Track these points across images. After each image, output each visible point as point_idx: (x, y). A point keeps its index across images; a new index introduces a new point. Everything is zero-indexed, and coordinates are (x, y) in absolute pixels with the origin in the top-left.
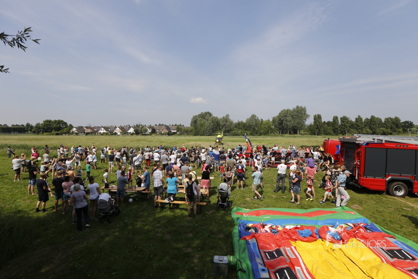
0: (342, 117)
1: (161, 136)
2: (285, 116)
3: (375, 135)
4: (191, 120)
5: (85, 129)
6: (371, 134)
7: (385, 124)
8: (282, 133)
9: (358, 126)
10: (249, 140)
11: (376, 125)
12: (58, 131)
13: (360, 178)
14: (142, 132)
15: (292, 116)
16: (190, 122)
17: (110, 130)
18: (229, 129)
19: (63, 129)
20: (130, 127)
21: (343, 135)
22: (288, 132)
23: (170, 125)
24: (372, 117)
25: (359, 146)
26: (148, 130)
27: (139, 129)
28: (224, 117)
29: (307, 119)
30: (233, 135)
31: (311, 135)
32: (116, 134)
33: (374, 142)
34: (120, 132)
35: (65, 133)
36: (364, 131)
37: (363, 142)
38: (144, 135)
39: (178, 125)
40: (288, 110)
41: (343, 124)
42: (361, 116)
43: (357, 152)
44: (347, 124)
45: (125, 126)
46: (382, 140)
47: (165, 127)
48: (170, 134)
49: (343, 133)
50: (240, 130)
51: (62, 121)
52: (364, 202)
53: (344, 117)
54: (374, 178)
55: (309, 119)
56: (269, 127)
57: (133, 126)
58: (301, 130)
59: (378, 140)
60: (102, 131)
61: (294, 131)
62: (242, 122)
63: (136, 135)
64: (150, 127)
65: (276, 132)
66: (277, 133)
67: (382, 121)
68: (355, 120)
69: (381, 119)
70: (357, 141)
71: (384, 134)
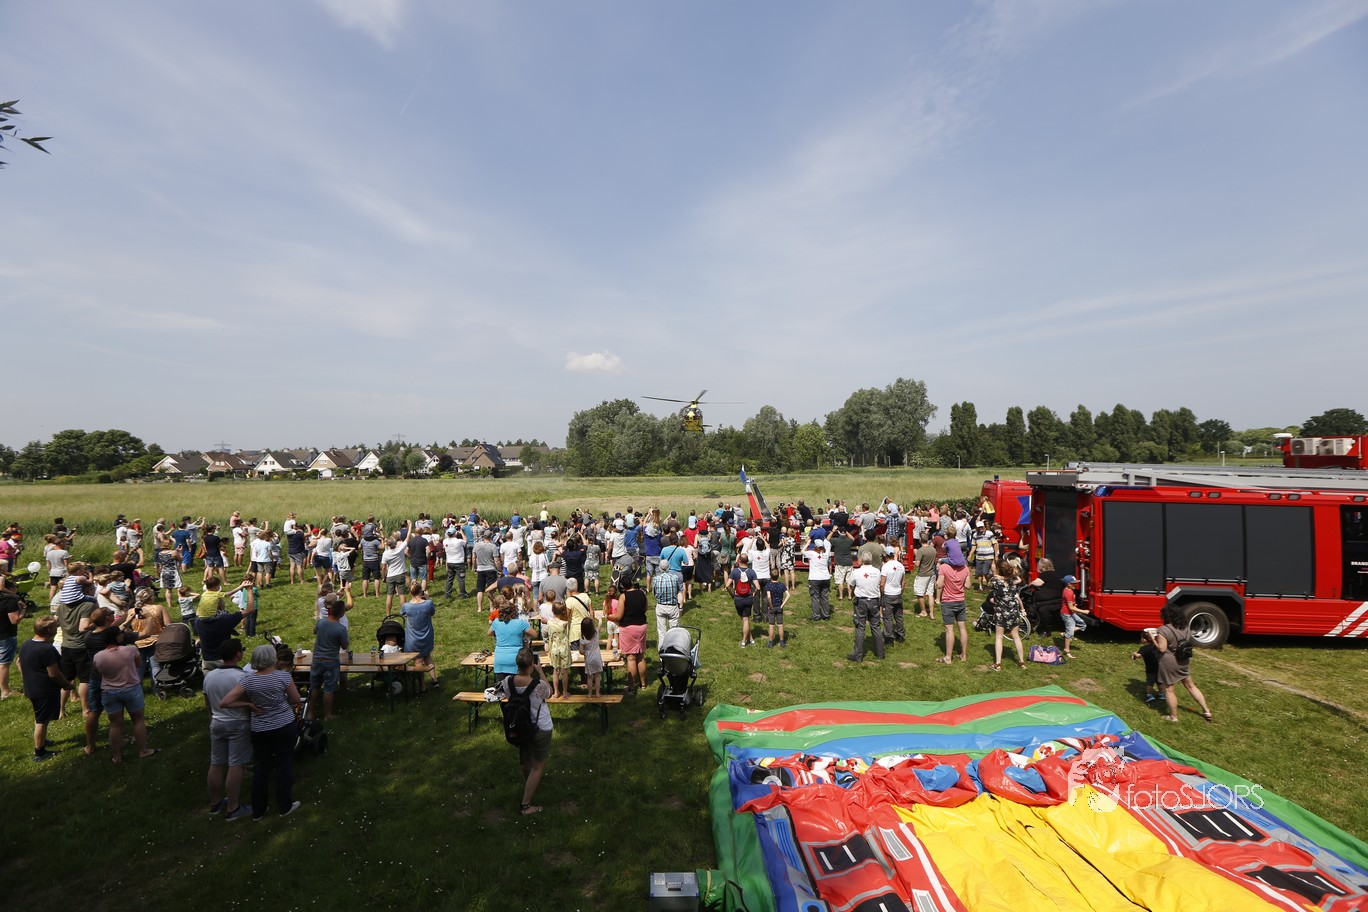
0: (1034, 409)
1: (469, 479)
2: (863, 411)
3: (1127, 464)
4: (568, 427)
5: (208, 459)
6: (1117, 462)
7: (1154, 429)
8: (858, 463)
9: (1080, 437)
10: (755, 487)
11: (1128, 432)
12: (109, 470)
13: (1094, 596)
14: (406, 469)
15: (886, 411)
16: (567, 433)
17: (294, 461)
18: (691, 453)
19: (129, 462)
20: (365, 452)
21: (1038, 464)
22: (876, 459)
23: (500, 444)
24: (1119, 409)
25: (1084, 496)
26: (428, 460)
27: (398, 458)
28: (673, 416)
29: (930, 419)
30: (705, 473)
31: (946, 466)
32: (316, 474)
33: (1127, 483)
34: (332, 470)
35: (134, 476)
36: (1097, 454)
37: (1095, 486)
38: (413, 477)
39: (526, 443)
40: (872, 393)
41: (1037, 431)
42: (1088, 408)
43: (1082, 517)
44: (1048, 432)
45: (347, 448)
46: (1149, 479)
47: (484, 450)
48: (499, 472)
49: (1038, 459)
50: (725, 457)
51: (125, 435)
52: (1107, 669)
53: (1039, 409)
54: (1134, 593)
55: (934, 417)
56: (817, 445)
57: (377, 447)
58: (914, 451)
59: (1137, 477)
60: (269, 466)
61: (893, 456)
62: (732, 430)
63: (388, 478)
64: (434, 450)
65: (837, 460)
66: (842, 464)
67: (1144, 422)
68: (1069, 419)
69: (1141, 416)
70: (1078, 482)
71: (1153, 459)
